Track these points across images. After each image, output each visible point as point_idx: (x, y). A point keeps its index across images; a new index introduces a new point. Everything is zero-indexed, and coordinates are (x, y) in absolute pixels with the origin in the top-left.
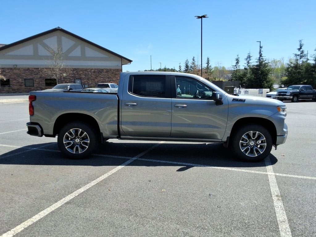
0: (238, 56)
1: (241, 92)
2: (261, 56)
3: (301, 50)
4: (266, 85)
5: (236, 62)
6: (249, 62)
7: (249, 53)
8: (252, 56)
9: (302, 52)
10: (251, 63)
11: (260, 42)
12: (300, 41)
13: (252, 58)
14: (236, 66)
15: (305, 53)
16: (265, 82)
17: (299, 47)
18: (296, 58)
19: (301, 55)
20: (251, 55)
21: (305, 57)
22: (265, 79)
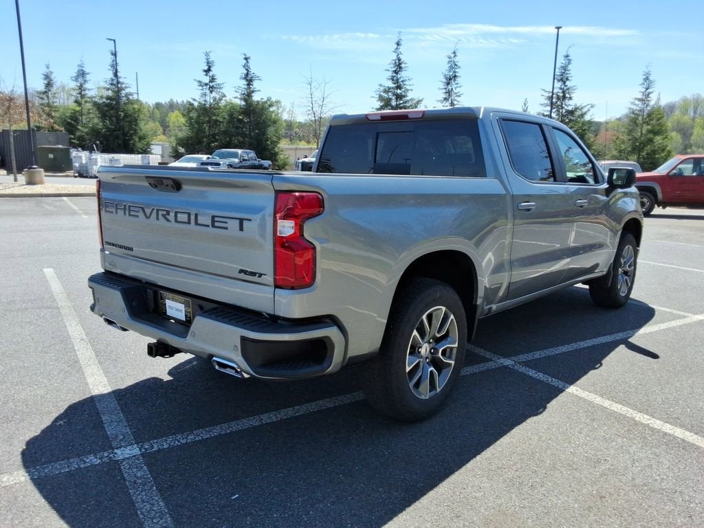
0: (48, 67)
1: (97, 162)
2: (116, 74)
3: (211, 74)
4: (139, 145)
5: (46, 82)
6: (84, 86)
7: (80, 63)
8: (88, 73)
9: (213, 79)
10: (89, 90)
11: (114, 41)
12: (207, 54)
13: (88, 77)
14: (45, 92)
15: (218, 81)
16: (137, 139)
17: (206, 68)
18: (202, 89)
19: (211, 84)
20: (86, 70)
21: (219, 90)
22: (136, 132)
